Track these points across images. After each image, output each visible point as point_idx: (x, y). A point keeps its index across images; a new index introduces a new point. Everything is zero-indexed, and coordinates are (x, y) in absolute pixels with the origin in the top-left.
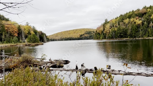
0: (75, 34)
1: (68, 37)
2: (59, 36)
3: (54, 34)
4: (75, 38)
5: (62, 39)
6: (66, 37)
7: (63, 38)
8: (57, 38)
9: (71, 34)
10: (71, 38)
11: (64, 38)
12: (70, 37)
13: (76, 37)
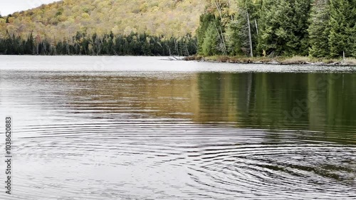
0: (176, 15)
1: (127, 31)
2: (71, 19)
3: (43, 7)
4: (172, 44)
5: (86, 43)
6: (115, 30)
7: (90, 33)
8: (53, 34)
9: (149, 15)
10: (143, 38)
11: (100, 36)
12: (140, 32)
13: (179, 36)
